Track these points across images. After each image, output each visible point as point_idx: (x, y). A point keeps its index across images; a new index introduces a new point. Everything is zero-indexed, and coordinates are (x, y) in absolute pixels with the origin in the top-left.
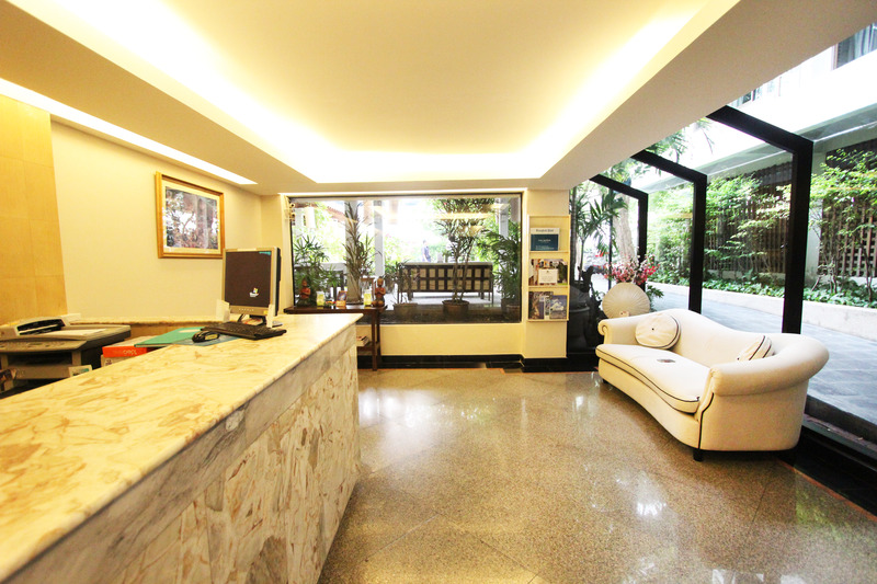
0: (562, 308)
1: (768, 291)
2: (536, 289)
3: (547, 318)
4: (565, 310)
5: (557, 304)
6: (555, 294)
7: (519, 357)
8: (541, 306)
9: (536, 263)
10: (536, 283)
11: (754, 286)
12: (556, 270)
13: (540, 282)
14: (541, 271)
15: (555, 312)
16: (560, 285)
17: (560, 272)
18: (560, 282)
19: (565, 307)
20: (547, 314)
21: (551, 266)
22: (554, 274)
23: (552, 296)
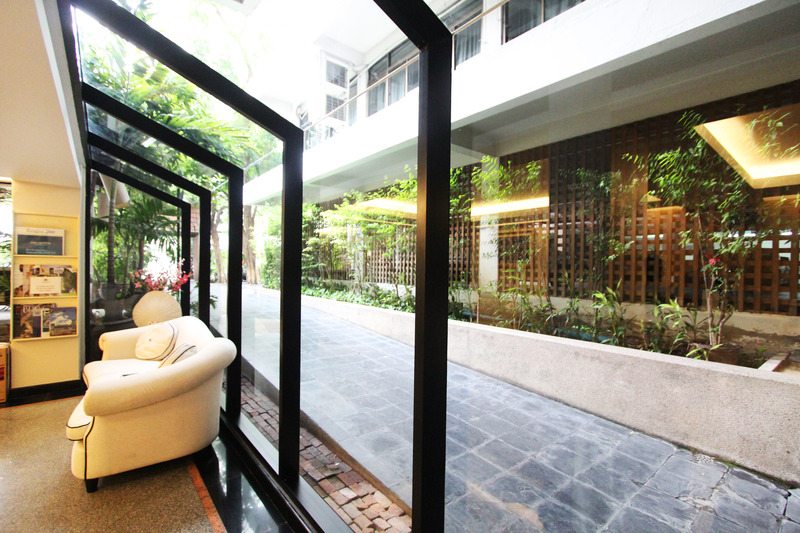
0: (69, 322)
2: (27, 301)
3: (45, 335)
4: (73, 326)
5: (61, 318)
6: (58, 306)
8: (36, 321)
9: (27, 269)
10: (27, 294)
12: (60, 279)
13: (32, 292)
14: (34, 279)
15: (59, 327)
16: (66, 295)
17: (66, 280)
18: (65, 292)
19: (74, 321)
20: (46, 330)
21: (52, 274)
22: (56, 284)
23: (53, 309)
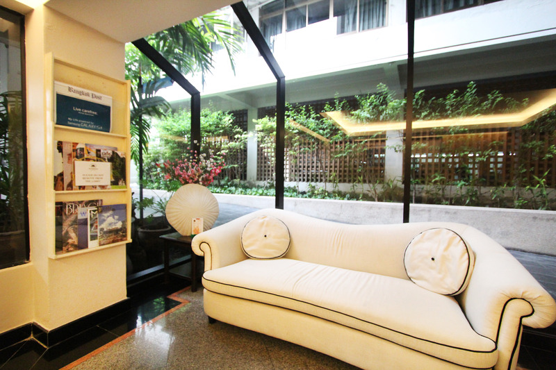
0: (119, 225)
1: (242, 192)
2: (68, 197)
3: (93, 245)
4: (124, 229)
5: (111, 220)
6: (105, 204)
7: (33, 328)
8: (81, 226)
9: (67, 149)
10: (70, 186)
11: (230, 188)
12: (108, 165)
13: (78, 182)
14: (78, 163)
15: (109, 232)
16: (116, 189)
17: (114, 168)
18: (115, 183)
19: (124, 222)
20: (94, 237)
21: (99, 157)
22: (104, 170)
23: (101, 207)
